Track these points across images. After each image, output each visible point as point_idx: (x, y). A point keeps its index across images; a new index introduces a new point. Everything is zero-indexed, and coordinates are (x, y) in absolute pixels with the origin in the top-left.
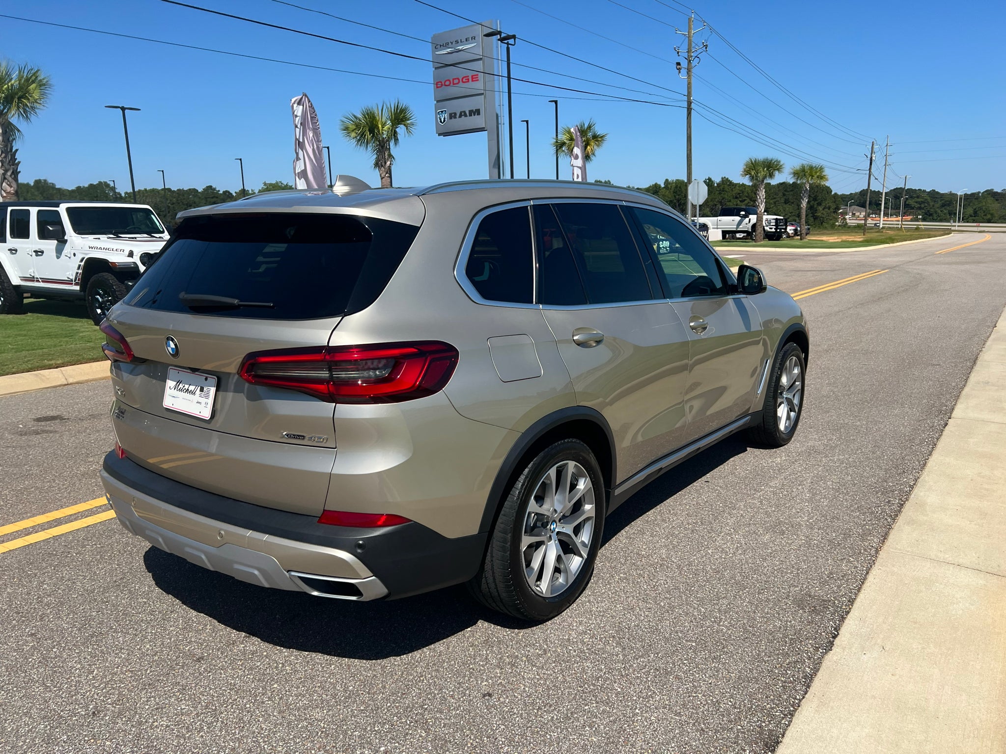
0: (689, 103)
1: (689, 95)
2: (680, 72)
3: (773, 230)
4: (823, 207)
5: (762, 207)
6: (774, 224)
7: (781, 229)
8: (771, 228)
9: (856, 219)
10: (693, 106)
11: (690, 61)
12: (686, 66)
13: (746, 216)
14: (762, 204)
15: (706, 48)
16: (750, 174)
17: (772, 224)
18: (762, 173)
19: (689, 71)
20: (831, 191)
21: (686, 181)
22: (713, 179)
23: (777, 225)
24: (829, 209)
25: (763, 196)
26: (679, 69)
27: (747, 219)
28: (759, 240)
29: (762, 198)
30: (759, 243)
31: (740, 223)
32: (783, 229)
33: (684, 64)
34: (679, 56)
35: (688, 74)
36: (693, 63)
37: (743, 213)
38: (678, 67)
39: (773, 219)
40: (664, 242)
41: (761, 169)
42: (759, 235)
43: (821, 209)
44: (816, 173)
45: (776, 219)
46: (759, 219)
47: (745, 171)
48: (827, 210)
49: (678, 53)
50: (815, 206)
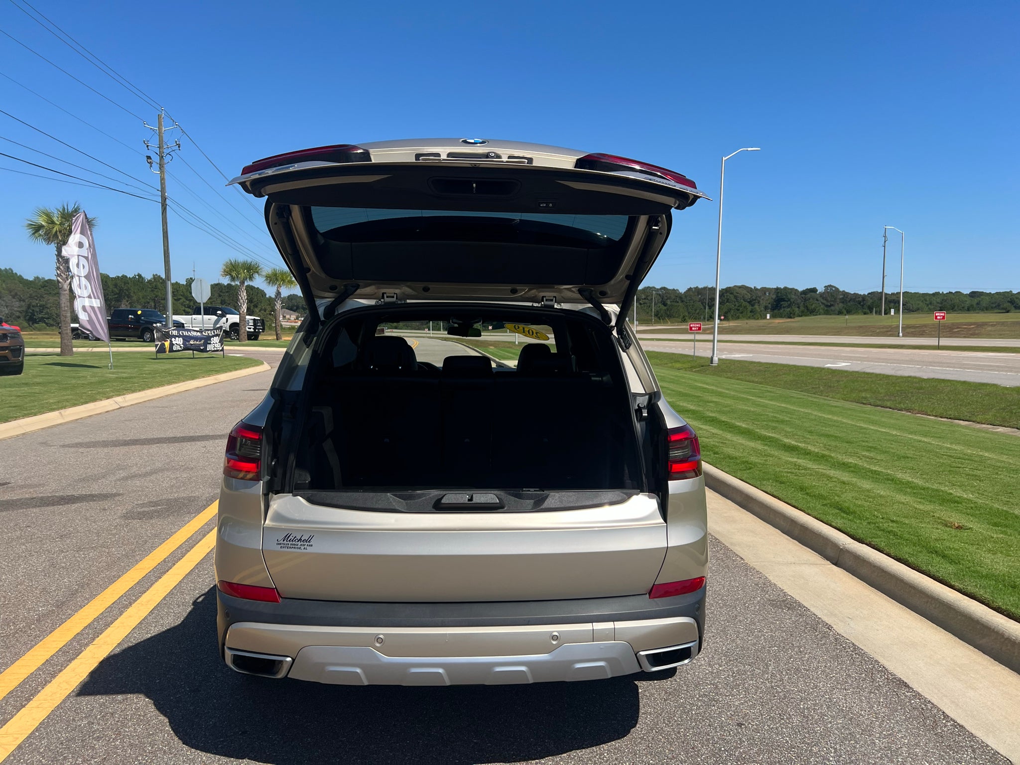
0: (164, 199)
1: (163, 190)
2: (151, 166)
3: (252, 330)
4: (259, 309)
5: (244, 308)
6: (252, 324)
7: (259, 329)
8: (250, 328)
9: (287, 322)
10: (168, 202)
11: (162, 157)
12: (158, 162)
13: (223, 316)
14: (244, 305)
15: (179, 147)
16: (230, 275)
17: (250, 324)
18: (243, 275)
19: (161, 166)
20: (266, 295)
21: (163, 277)
22: (143, 276)
23: (255, 325)
24: (265, 311)
25: (245, 297)
26: (150, 163)
27: (224, 319)
28: (243, 339)
29: (243, 298)
30: (244, 343)
31: (217, 322)
32: (261, 329)
33: (156, 159)
34: (148, 149)
35: (160, 169)
36: (167, 159)
37: (219, 312)
38: (149, 161)
39: (252, 319)
40: (177, 338)
41: (242, 271)
42: (243, 334)
43: (257, 311)
44: (287, 278)
45: (254, 319)
46: (242, 319)
47: (225, 271)
48: (263, 312)
49: (148, 146)
50: (252, 308)
